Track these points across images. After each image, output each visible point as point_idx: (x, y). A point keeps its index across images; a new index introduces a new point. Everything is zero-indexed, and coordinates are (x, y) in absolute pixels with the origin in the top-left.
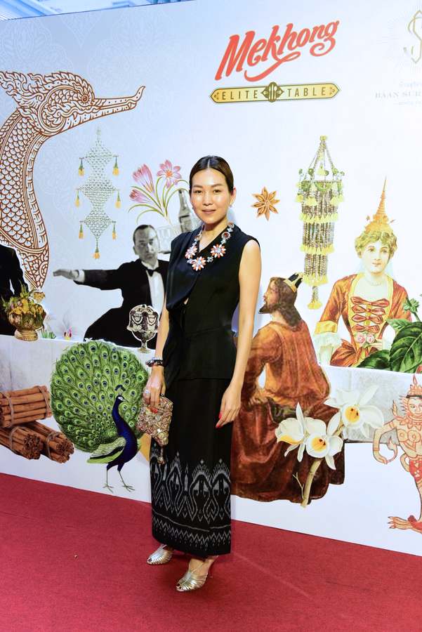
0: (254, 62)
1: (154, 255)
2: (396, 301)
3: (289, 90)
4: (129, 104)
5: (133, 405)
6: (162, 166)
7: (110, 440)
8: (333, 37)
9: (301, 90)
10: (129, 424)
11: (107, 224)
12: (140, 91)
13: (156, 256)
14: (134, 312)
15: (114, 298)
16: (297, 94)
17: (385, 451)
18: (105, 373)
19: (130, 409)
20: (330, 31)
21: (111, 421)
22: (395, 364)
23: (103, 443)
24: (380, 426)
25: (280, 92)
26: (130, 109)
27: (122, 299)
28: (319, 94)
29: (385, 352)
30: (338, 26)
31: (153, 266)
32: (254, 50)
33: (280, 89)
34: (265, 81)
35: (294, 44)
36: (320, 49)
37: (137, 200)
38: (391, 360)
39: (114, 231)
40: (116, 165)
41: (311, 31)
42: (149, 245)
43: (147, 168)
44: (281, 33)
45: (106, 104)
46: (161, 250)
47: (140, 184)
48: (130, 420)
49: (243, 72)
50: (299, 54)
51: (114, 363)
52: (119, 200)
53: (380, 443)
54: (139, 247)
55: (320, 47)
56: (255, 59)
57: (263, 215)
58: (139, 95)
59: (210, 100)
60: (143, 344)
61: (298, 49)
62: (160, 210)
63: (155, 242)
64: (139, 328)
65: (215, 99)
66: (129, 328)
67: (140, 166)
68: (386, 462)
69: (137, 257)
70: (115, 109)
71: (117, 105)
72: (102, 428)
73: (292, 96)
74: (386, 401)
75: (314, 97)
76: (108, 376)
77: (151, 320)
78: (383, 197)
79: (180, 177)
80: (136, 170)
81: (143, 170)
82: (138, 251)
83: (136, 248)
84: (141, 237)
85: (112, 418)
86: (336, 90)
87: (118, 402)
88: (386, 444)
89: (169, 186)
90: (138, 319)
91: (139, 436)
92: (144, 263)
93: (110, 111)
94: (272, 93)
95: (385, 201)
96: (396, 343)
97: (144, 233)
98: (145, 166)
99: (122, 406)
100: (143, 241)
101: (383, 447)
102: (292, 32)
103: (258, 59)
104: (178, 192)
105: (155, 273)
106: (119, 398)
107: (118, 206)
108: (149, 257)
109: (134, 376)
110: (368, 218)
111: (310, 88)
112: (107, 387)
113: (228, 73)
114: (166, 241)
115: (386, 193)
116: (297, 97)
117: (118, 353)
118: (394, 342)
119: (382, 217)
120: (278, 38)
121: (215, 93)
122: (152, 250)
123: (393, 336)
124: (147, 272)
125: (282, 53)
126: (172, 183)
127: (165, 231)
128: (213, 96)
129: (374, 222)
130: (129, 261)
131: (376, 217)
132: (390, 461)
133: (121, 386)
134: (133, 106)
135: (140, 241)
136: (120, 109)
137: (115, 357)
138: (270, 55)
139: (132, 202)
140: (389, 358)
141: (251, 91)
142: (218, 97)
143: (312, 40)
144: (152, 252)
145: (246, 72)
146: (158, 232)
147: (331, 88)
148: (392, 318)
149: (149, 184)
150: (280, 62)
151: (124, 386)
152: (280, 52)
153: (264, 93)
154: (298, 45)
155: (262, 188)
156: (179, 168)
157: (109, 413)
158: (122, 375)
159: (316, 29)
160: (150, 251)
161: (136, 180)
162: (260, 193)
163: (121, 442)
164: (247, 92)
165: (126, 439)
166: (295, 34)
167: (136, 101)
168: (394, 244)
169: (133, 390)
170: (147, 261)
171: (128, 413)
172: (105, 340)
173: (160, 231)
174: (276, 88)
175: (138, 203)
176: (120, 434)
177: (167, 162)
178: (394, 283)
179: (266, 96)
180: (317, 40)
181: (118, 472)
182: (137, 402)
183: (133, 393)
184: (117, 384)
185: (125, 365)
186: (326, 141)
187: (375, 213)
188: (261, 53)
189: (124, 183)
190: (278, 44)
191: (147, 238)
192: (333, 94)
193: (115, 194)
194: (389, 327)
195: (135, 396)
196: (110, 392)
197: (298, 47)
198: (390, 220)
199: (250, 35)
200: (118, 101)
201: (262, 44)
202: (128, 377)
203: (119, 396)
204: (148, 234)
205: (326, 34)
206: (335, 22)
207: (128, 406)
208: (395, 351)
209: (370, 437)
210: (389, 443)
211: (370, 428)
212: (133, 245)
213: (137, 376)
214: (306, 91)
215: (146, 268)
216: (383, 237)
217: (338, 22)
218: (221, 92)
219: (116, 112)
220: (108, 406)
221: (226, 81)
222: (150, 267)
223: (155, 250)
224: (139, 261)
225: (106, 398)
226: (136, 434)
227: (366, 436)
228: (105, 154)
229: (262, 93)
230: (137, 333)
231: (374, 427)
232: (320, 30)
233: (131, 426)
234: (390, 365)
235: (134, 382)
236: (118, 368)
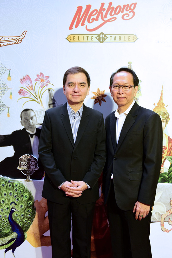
0: (91, 21)
1: (33, 126)
2: (170, 147)
3: (111, 37)
4: (17, 41)
5: (21, 213)
6: (38, 76)
7: (7, 235)
8: (134, 11)
9: (117, 37)
10: (19, 224)
11: (4, 108)
12: (24, 33)
13: (35, 126)
14: (22, 159)
15: (9, 151)
16: (115, 39)
17: (167, 226)
18: (3, 195)
19: (20, 215)
20: (132, 7)
21: (7, 224)
22: (170, 180)
23: (2, 237)
24: (164, 213)
25: (106, 38)
26: (18, 43)
27: (14, 152)
28: (127, 40)
29: (165, 173)
30: (136, 5)
31: (33, 132)
32: (91, 15)
33: (106, 36)
34: (98, 32)
35: (113, 13)
36: (127, 17)
37: (23, 94)
38: (168, 177)
39: (8, 112)
40: (9, 75)
41: (122, 7)
42: (30, 120)
43: (29, 77)
44: (106, 7)
45: (3, 39)
46: (38, 123)
47: (25, 86)
48: (19, 222)
49: (85, 26)
50: (116, 18)
51: (9, 189)
52: (11, 94)
53: (164, 222)
54: (24, 122)
55: (127, 15)
56: (92, 20)
57: (98, 103)
58: (23, 36)
59: (66, 40)
60: (27, 177)
61: (115, 16)
62: (37, 101)
63: (34, 118)
64: (25, 168)
65: (69, 40)
66: (18, 168)
67: (24, 75)
68: (167, 231)
69: (23, 127)
70: (8, 43)
71: (9, 41)
72: (2, 228)
73: (113, 40)
74: (167, 199)
75: (125, 41)
76: (5, 197)
77: (33, 163)
78: (162, 94)
79: (49, 82)
80: (22, 78)
81: (27, 78)
82: (23, 124)
83: (23, 122)
84: (25, 116)
85: (8, 221)
86: (136, 38)
87: (12, 212)
88: (167, 222)
89: (42, 87)
90: (24, 163)
91: (26, 231)
92: (27, 131)
93: (6, 44)
94: (102, 38)
95: (163, 96)
96: (170, 169)
97: (27, 113)
98: (27, 75)
99: (14, 214)
100: (27, 118)
101: (166, 224)
102: (111, 7)
103: (93, 19)
104: (48, 90)
105: (34, 136)
106: (13, 209)
107: (10, 98)
108: (31, 127)
109: (22, 196)
110: (154, 105)
111: (122, 37)
112: (5, 204)
113: (76, 27)
114: (41, 118)
115: (163, 92)
116: (115, 41)
117: (12, 183)
118: (170, 168)
119: (161, 104)
120: (104, 10)
121: (69, 37)
122: (33, 123)
123: (169, 165)
124: (29, 135)
125: (107, 17)
126: (44, 85)
127: (40, 112)
128: (68, 38)
129: (158, 106)
130: (18, 130)
131: (158, 104)
132: (170, 231)
133: (14, 202)
134: (20, 41)
135: (25, 118)
136: (11, 43)
137: (10, 185)
138: (100, 18)
139: (20, 96)
140: (167, 177)
141: (90, 37)
142: (70, 39)
143: (122, 12)
144: (33, 124)
145: (86, 26)
146: (36, 113)
147: (133, 37)
148: (168, 156)
149: (30, 86)
150: (105, 22)
151: (16, 202)
152: (106, 17)
153: (97, 38)
154: (115, 13)
155: (97, 88)
156: (48, 77)
157: (6, 219)
158: (14, 196)
159: (124, 6)
160: (31, 124)
161: (22, 83)
162: (96, 91)
163: (14, 235)
164: (88, 37)
165: (17, 233)
166: (113, 8)
167: (22, 39)
168: (168, 117)
169: (21, 204)
170: (29, 129)
171: (18, 218)
172: (3, 176)
173: (37, 112)
174: (103, 36)
175: (23, 97)
176: (13, 230)
177: (41, 74)
178: (169, 138)
179: (98, 39)
180: (125, 12)
181: (12, 253)
182: (24, 211)
183: (22, 206)
184: (11, 201)
185: (16, 190)
186: (131, 64)
187: (158, 102)
188: (95, 17)
189: (15, 85)
190: (104, 13)
191: (29, 116)
192: (135, 40)
193: (9, 91)
194: (167, 161)
195: (23, 207)
196: (7, 206)
197: (115, 15)
198: (166, 105)
199: (89, 7)
200: (10, 39)
201: (95, 12)
202: (18, 196)
203: (13, 208)
204: (30, 114)
205: (130, 9)
206: (135, 3)
207: (19, 214)
208: (170, 173)
209: (159, 219)
210: (169, 221)
211: (159, 214)
212: (21, 120)
213: (24, 196)
214: (120, 38)
215: (29, 133)
216: (163, 114)
217: (136, 3)
218: (72, 36)
219: (9, 45)
220: (5, 215)
221: (75, 31)
222: (31, 133)
223: (34, 123)
224: (24, 129)
225: (4, 210)
226: (23, 230)
227: (157, 219)
228: (2, 68)
229: (96, 38)
230: (24, 171)
231: (161, 213)
232: (126, 7)
233: (20, 225)
234: (168, 180)
235: (22, 199)
236: (12, 192)
